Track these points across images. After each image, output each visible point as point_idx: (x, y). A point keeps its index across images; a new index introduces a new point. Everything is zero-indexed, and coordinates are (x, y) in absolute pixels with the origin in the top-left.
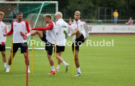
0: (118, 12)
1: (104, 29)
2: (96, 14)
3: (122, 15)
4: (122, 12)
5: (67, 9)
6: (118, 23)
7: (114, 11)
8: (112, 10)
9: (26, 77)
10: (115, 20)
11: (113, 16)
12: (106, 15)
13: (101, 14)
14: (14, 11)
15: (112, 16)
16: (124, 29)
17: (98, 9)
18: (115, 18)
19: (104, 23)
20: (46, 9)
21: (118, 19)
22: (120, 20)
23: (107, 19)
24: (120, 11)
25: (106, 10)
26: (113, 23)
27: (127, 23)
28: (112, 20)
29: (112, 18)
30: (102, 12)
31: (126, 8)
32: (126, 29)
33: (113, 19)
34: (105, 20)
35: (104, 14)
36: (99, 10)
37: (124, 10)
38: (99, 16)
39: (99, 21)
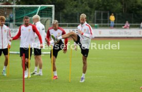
0: (115, 15)
1: (100, 32)
2: (92, 18)
3: (118, 19)
4: (119, 16)
5: (63, 12)
6: (115, 26)
7: (110, 15)
8: (108, 14)
9: (22, 82)
10: (111, 24)
11: (110, 20)
12: (102, 19)
13: (97, 18)
14: (11, 15)
15: (108, 19)
16: (120, 33)
17: (94, 12)
18: (111, 22)
19: (100, 26)
20: (42, 12)
21: (115, 23)
22: (116, 24)
23: (103, 23)
24: (117, 14)
25: (102, 14)
26: (109, 27)
27: (123, 27)
28: (108, 24)
29: (108, 22)
30: (99, 16)
31: (122, 12)
32: (122, 33)
33: (110, 23)
34: (102, 24)
35: (100, 18)
36: (95, 14)
37: (120, 14)
38: (95, 19)
39: (96, 25)
